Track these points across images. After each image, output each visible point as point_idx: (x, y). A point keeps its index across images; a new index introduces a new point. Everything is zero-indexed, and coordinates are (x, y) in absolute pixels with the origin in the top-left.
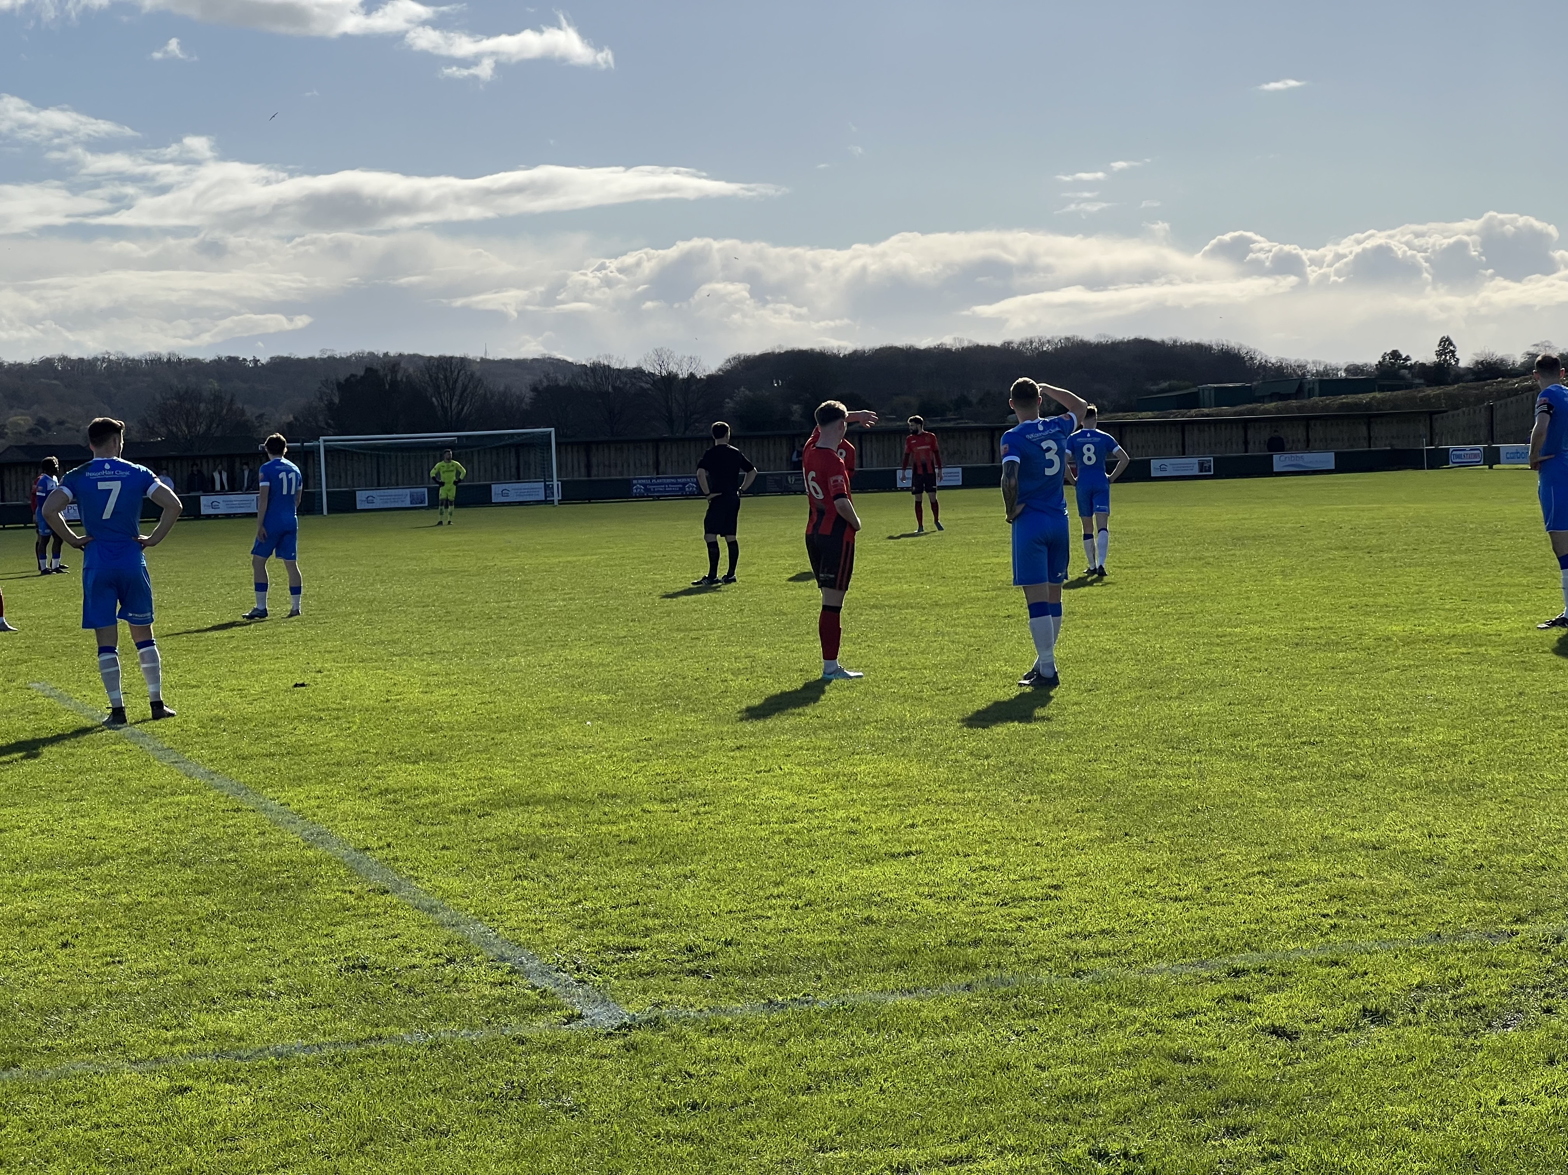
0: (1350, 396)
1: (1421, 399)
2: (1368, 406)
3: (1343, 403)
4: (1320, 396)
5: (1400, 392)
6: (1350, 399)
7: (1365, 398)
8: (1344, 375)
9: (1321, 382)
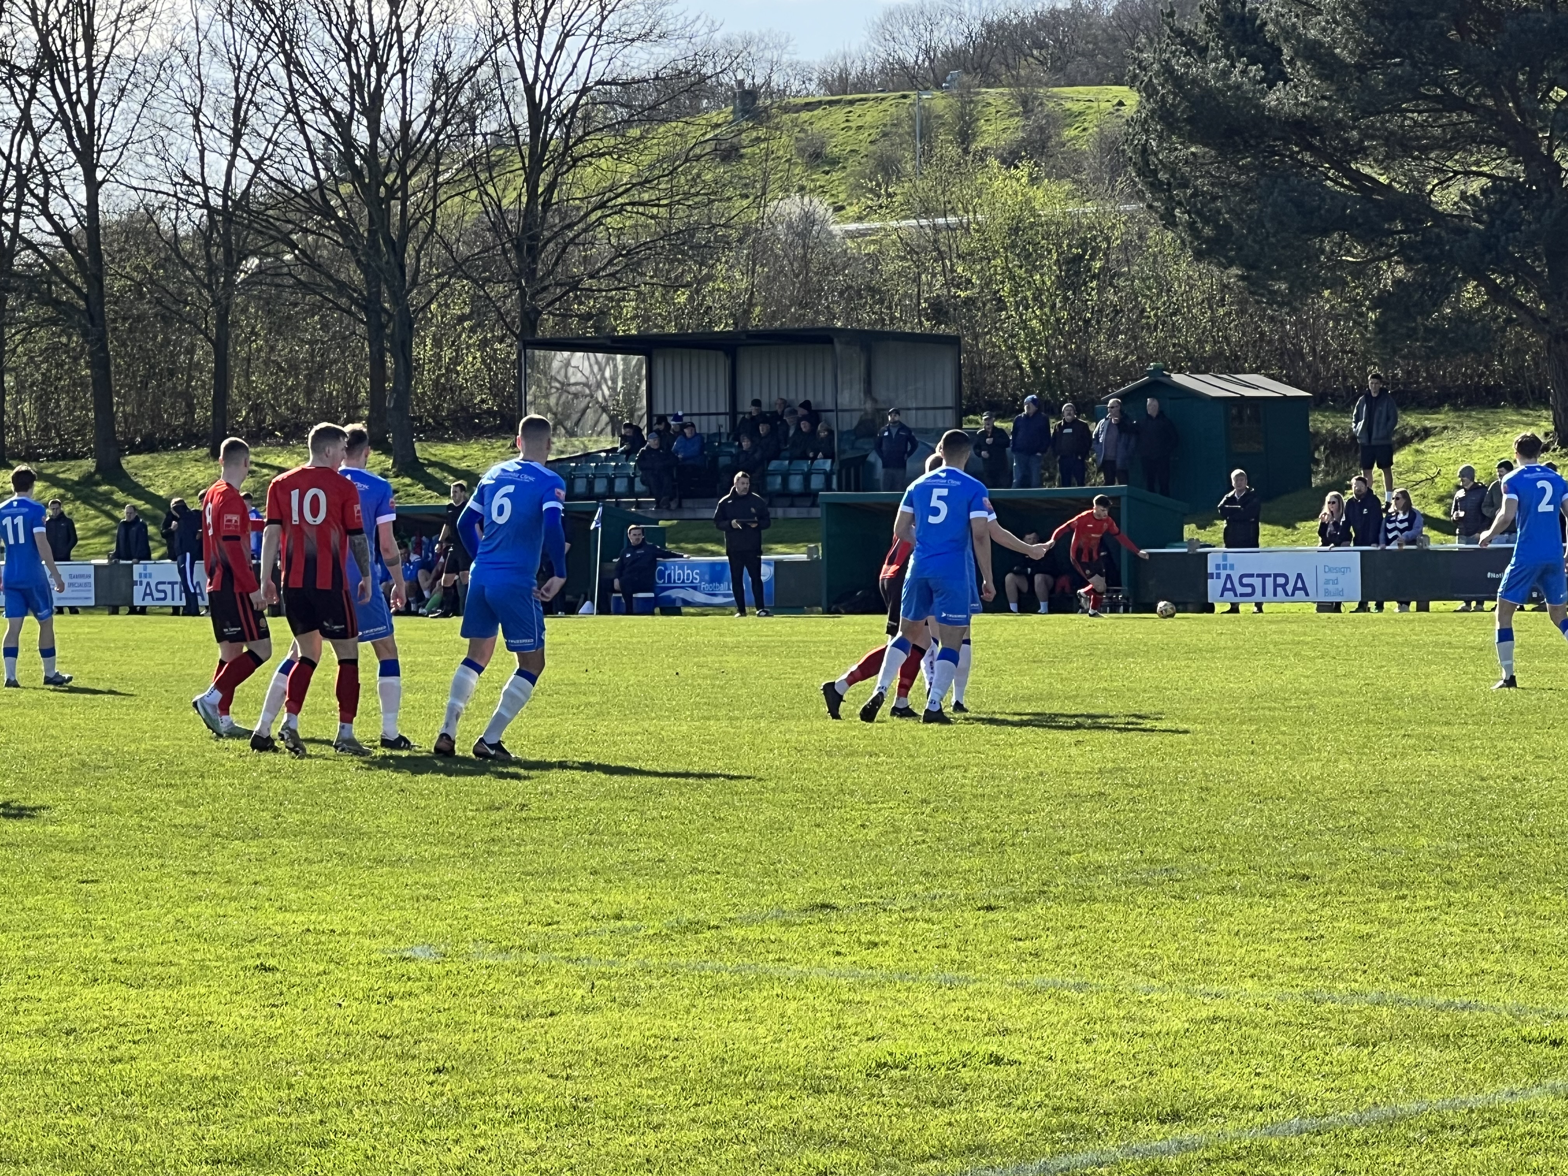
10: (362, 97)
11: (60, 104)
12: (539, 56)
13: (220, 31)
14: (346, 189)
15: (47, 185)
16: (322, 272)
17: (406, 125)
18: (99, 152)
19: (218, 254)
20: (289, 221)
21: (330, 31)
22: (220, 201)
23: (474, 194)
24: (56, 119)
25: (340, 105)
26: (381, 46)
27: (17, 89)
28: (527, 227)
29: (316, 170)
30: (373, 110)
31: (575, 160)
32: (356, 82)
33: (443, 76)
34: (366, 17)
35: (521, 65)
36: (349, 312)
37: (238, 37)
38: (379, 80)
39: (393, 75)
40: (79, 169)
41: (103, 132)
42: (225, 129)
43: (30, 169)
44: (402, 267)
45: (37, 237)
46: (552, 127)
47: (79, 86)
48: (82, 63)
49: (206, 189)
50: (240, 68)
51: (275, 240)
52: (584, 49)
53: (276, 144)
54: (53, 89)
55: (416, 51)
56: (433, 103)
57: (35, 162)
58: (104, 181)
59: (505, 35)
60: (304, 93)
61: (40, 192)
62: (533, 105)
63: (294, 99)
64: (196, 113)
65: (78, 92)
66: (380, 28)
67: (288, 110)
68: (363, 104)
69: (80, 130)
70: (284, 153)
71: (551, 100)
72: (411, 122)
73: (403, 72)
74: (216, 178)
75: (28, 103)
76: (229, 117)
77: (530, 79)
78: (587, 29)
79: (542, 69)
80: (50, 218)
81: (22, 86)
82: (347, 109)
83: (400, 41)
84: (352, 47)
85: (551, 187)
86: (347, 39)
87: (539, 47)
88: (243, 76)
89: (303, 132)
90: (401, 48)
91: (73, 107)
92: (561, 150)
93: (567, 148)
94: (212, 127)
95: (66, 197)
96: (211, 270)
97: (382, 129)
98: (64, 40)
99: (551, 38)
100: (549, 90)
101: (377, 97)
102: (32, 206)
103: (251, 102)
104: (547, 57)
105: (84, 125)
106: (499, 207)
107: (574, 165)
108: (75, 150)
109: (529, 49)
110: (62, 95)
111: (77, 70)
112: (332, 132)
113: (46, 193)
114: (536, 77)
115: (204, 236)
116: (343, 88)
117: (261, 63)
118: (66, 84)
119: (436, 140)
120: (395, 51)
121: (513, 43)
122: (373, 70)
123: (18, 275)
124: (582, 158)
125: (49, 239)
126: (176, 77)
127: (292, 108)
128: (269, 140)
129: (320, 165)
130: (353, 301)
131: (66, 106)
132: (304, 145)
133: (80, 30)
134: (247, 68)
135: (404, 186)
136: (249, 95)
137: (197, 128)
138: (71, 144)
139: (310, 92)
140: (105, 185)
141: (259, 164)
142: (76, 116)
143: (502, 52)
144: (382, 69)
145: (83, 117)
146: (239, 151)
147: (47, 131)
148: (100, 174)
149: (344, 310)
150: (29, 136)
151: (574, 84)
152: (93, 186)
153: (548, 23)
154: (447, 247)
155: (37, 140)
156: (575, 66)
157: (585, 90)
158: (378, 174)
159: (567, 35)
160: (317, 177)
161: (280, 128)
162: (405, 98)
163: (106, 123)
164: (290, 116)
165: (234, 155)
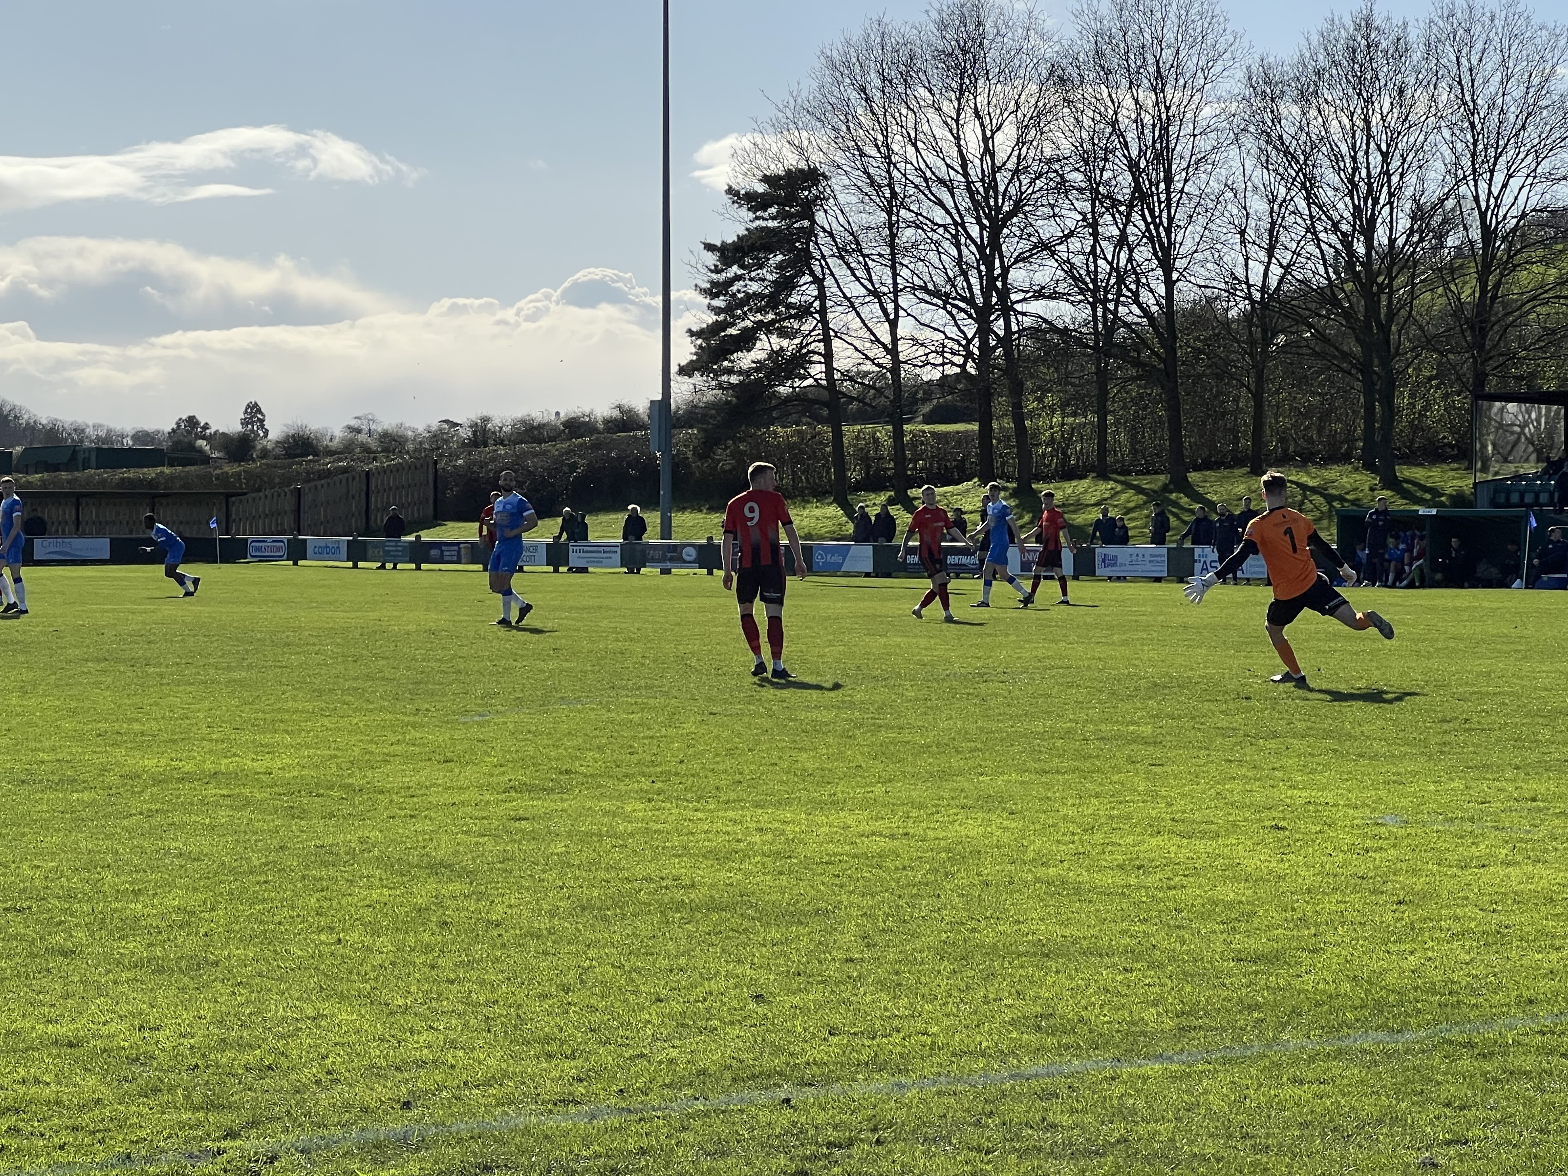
0: (132, 470)
1: (218, 477)
2: (151, 484)
3: (123, 479)
4: (97, 468)
5: (192, 468)
6: (131, 474)
7: (150, 473)
8: (130, 443)
9: (98, 449)
10: (1361, 222)
11: (1147, 225)
12: (1490, 192)
13: (1259, 176)
14: (1349, 286)
15: (1137, 282)
16: (1332, 345)
17: (1392, 241)
18: (1174, 260)
19: (1257, 332)
20: (1308, 309)
21: (1339, 175)
22: (1259, 295)
23: (1440, 290)
24: (1144, 236)
25: (1345, 227)
26: (1375, 185)
27: (1117, 216)
28: (1478, 314)
29: (1327, 272)
30: (1369, 231)
31: (1515, 266)
32: (1357, 211)
33: (1419, 207)
34: (1365, 165)
35: (1476, 199)
36: (1349, 373)
37: (1272, 180)
38: (1373, 210)
39: (1384, 205)
40: (1160, 272)
41: (1177, 245)
42: (1263, 245)
43: (1126, 272)
44: (1388, 342)
45: (1129, 319)
46: (1498, 243)
47: (1161, 211)
48: (1163, 197)
49: (1249, 286)
50: (1274, 201)
51: (1297, 322)
52: (1523, 186)
53: (1299, 255)
54: (1143, 216)
55: (1401, 188)
56: (1412, 225)
57: (1129, 265)
58: (1178, 280)
59: (1465, 177)
60: (1319, 219)
61: (1133, 287)
62: (1485, 227)
63: (1313, 223)
64: (1242, 233)
65: (1160, 216)
66: (1375, 172)
67: (1308, 230)
68: (1361, 226)
69: (1161, 244)
70: (1304, 260)
71: (1498, 223)
72: (1396, 239)
73: (1391, 203)
74: (1256, 277)
75: (1125, 225)
76: (1266, 236)
77: (1483, 205)
78: (1525, 171)
79: (1492, 201)
80: (1140, 305)
81: (1121, 213)
82: (1351, 229)
83: (1389, 181)
84: (1355, 186)
85: (1497, 286)
86: (1351, 181)
87: (1490, 185)
88: (1276, 207)
89: (1319, 247)
90: (1389, 187)
91: (1157, 229)
92: (1505, 257)
93: (1510, 257)
94: (1254, 243)
95: (1151, 291)
96: (1252, 343)
97: (1376, 243)
98: (1150, 181)
99: (1499, 178)
100: (1497, 216)
101: (1372, 221)
102: (1127, 297)
103: (1280, 225)
104: (1495, 192)
105: (1165, 240)
106: (1459, 299)
107: (1514, 270)
108: (1157, 258)
109: (1483, 186)
110: (1149, 220)
111: (1160, 203)
112: (1339, 247)
113: (1137, 288)
114: (1488, 207)
115: (1247, 318)
116: (1346, 214)
117: (1289, 197)
118: (1152, 212)
119: (1414, 252)
120: (1385, 189)
121: (1472, 183)
122: (1370, 202)
123: (1117, 345)
124: (1519, 265)
125: (1139, 320)
126: (1229, 208)
127: (1311, 229)
128: (1294, 252)
129: (1331, 270)
130: (1354, 366)
131: (1152, 227)
132: (1319, 256)
133: (1162, 174)
134: (1279, 200)
135: (1390, 285)
136: (1280, 220)
137: (1243, 242)
138: (1155, 253)
139: (1323, 217)
140: (1179, 284)
141: (1287, 269)
142: (1158, 234)
143: (1463, 189)
144: (1376, 201)
145: (1163, 234)
146: (1274, 260)
147: (1138, 244)
148: (1175, 276)
149: (1346, 372)
150: (1126, 249)
151: (1514, 212)
152: (1170, 284)
153: (1497, 167)
154: (1421, 328)
155: (1131, 251)
156: (1516, 198)
157: (1524, 215)
158: (1372, 276)
159: (1511, 176)
160: (1328, 278)
161: (1302, 243)
162: (1391, 222)
163: (1179, 239)
164: (1309, 235)
165: (1269, 263)
